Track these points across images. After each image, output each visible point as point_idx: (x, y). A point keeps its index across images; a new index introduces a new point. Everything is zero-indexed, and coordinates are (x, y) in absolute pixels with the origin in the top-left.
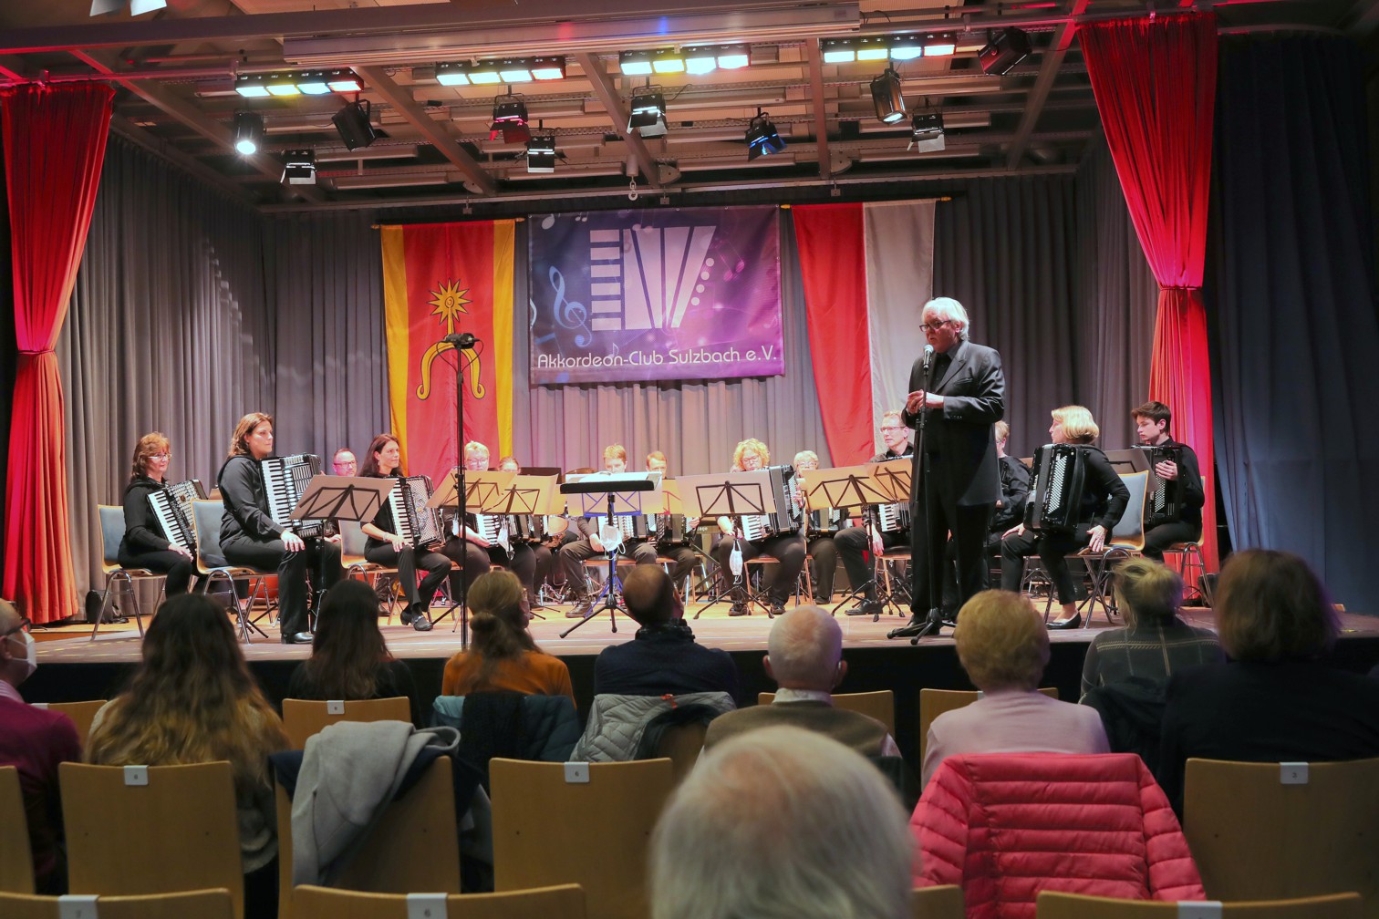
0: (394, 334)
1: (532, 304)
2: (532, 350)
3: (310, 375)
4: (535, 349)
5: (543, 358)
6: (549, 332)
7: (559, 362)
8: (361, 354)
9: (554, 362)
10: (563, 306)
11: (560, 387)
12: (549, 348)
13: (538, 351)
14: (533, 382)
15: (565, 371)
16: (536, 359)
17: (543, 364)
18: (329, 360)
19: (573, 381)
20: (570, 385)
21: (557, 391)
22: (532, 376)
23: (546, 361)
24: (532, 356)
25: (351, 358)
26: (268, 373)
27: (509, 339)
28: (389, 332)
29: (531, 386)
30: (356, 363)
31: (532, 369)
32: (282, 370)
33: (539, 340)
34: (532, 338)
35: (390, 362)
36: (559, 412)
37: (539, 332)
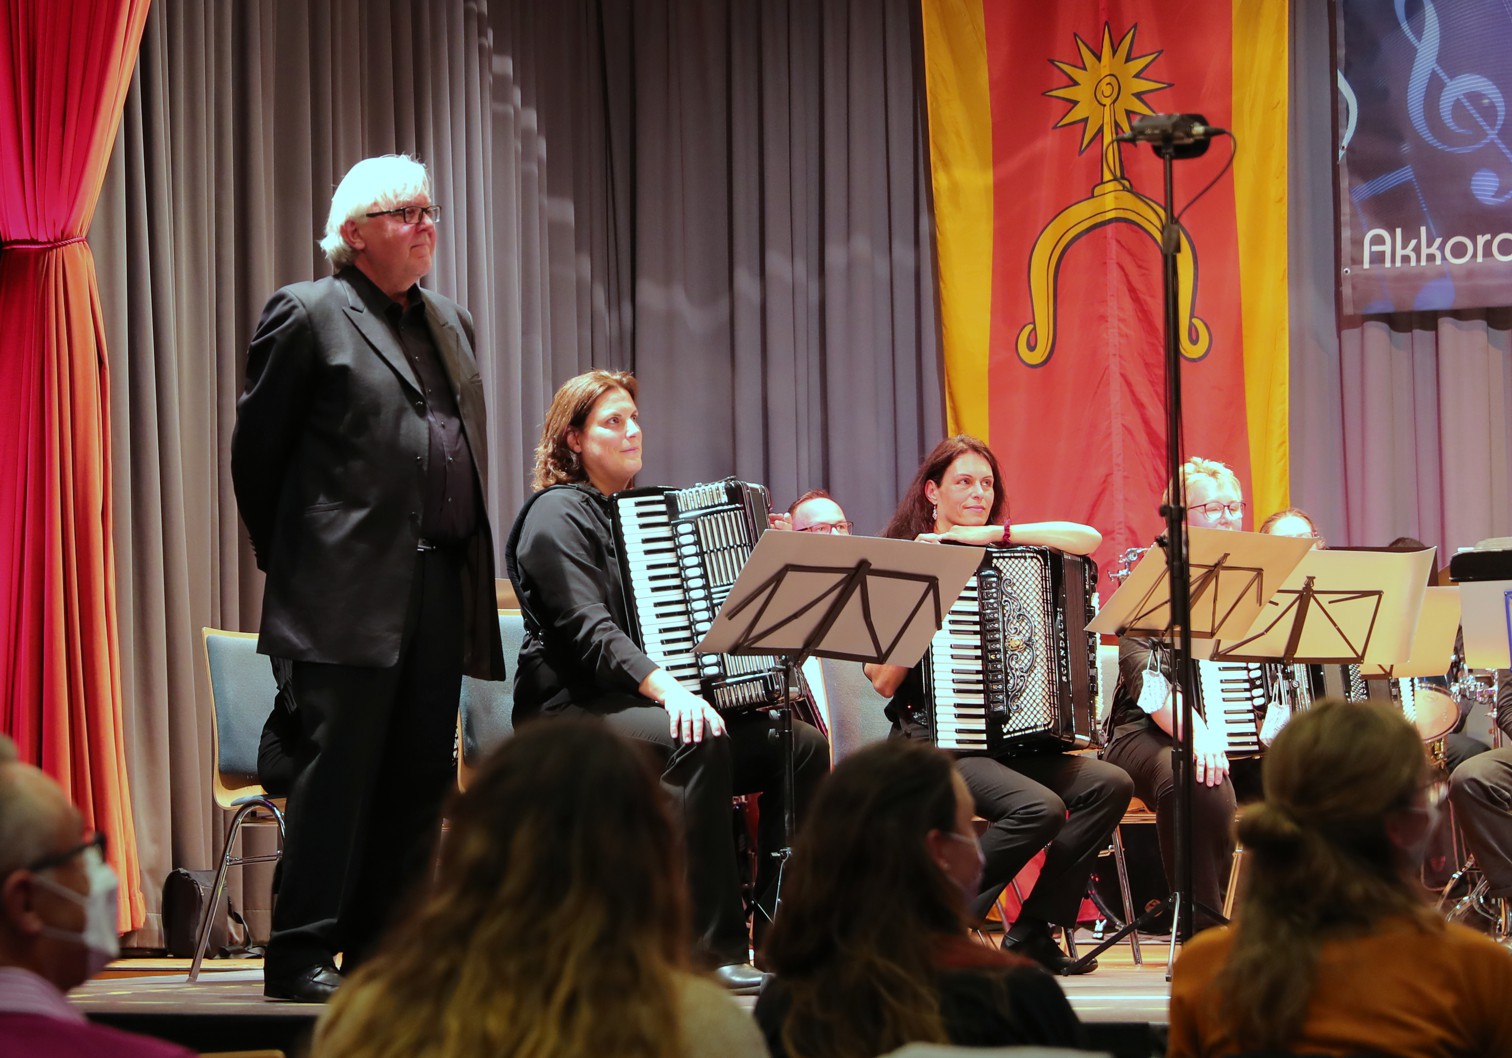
0: (955, 188)
1: (1343, 84)
2: (1345, 218)
3: (724, 303)
4: (1353, 215)
5: (1378, 240)
6: (1394, 164)
7: (1425, 251)
8: (861, 245)
9: (1409, 251)
10: (1435, 87)
11: (1428, 320)
12: (1394, 211)
13: (1364, 219)
14: (1348, 310)
15: (1442, 275)
16: (1358, 243)
17: (1378, 258)
18: (776, 262)
19: (1464, 303)
20: (1458, 314)
21: (1417, 332)
22: (1347, 290)
23: (1387, 248)
24: (1346, 234)
25: (835, 255)
26: (615, 302)
27: (1278, 187)
28: (940, 180)
29: (1343, 322)
30: (850, 266)
31: (1346, 270)
32: (650, 293)
33: (1364, 189)
34: (1345, 183)
35: (942, 264)
36: (1426, 392)
37: (1364, 166)
